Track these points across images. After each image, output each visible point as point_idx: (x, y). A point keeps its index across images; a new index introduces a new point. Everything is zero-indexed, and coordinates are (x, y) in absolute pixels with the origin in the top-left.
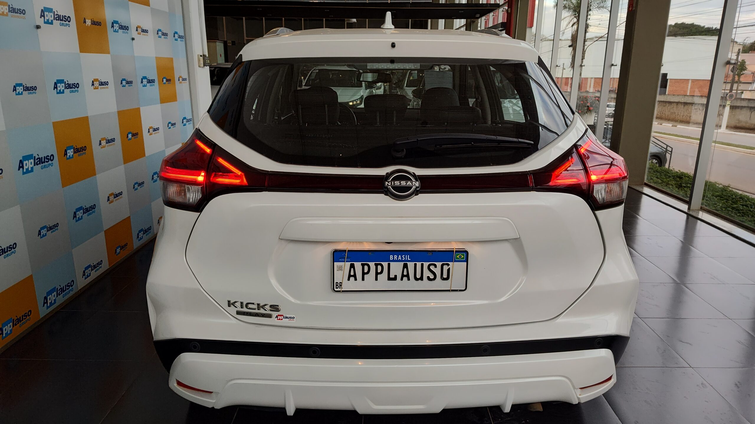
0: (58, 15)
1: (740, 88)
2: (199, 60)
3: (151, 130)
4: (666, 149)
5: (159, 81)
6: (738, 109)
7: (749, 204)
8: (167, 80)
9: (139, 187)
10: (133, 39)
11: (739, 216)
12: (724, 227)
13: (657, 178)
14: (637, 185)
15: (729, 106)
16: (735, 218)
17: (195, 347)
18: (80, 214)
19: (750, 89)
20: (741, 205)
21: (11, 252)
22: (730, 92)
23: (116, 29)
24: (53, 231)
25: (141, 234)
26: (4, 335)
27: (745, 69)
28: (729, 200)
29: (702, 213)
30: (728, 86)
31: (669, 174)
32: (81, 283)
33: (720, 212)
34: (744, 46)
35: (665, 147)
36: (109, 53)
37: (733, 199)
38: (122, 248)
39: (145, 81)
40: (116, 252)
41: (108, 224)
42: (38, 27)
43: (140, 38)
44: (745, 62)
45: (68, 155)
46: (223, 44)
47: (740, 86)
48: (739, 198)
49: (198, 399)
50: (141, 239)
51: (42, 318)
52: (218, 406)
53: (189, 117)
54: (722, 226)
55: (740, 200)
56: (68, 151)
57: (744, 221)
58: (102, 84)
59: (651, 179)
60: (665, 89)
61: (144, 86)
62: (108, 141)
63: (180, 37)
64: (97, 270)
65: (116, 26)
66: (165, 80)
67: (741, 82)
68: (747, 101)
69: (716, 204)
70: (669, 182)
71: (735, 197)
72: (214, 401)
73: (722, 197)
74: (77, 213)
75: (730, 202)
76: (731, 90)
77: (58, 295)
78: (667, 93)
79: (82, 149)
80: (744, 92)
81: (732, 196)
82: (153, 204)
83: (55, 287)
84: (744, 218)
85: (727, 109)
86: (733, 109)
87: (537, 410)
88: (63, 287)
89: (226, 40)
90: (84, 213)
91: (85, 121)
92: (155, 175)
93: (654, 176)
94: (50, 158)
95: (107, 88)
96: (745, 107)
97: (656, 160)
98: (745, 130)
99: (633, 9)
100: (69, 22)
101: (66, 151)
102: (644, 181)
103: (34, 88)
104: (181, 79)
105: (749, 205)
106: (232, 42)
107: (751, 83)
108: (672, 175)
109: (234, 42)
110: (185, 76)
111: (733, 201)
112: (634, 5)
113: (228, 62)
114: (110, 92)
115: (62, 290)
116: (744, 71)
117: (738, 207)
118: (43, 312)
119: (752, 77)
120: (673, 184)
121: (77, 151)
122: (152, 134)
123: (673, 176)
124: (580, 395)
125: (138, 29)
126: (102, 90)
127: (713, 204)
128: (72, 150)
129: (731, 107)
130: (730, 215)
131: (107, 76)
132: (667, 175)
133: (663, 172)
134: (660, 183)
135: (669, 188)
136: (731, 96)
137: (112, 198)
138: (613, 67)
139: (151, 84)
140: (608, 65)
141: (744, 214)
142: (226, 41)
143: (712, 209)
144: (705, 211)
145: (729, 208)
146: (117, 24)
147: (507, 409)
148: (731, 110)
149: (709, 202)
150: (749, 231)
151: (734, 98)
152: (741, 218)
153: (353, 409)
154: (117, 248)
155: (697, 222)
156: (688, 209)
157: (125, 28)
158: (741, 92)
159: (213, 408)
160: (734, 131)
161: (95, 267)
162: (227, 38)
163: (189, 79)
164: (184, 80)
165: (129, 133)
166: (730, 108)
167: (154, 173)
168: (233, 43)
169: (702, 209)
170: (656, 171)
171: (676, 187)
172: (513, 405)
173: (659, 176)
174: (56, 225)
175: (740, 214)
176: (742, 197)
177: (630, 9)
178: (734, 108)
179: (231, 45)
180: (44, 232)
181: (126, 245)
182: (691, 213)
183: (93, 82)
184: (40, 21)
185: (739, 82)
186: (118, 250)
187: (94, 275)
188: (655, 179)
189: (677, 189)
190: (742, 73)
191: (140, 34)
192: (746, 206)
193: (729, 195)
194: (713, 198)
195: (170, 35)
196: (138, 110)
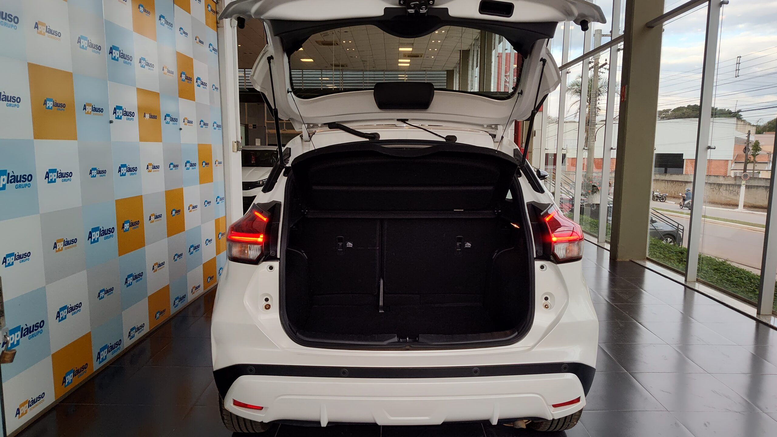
0: (126, 111)
1: (756, 168)
2: (233, 146)
3: (191, 208)
4: (678, 227)
5: (199, 165)
6: (754, 188)
7: (743, 276)
8: (206, 164)
9: (178, 258)
10: (181, 129)
11: (733, 287)
12: (717, 296)
13: (660, 253)
14: (640, 260)
15: (745, 185)
16: (729, 289)
17: (251, 370)
18: (130, 280)
19: (766, 169)
20: (736, 277)
21: (77, 310)
22: (744, 172)
23: (167, 121)
24: (109, 294)
25: (177, 302)
26: (66, 384)
27: (759, 149)
28: (725, 273)
29: (698, 284)
30: (742, 166)
31: (672, 249)
32: (127, 343)
33: (715, 284)
34: (757, 127)
35: (677, 225)
36: (161, 141)
37: (729, 272)
38: (161, 313)
39: (188, 165)
40: (156, 317)
41: (151, 291)
42: (111, 122)
43: (186, 128)
44: (759, 143)
45: (125, 228)
46: (244, 127)
47: (756, 166)
48: (736, 271)
49: (250, 414)
50: (177, 306)
51: (95, 372)
52: (266, 421)
53: (222, 196)
54: (715, 296)
55: (736, 273)
56: (125, 225)
57: (737, 292)
58: (154, 168)
59: (655, 254)
60: (682, 169)
61: (188, 169)
62: (157, 217)
63: (218, 126)
64: (140, 332)
65: (168, 119)
66: (204, 164)
67: (756, 162)
68: (764, 181)
69: (712, 277)
70: (672, 257)
71: (732, 270)
72: (264, 415)
73: (719, 271)
74: (128, 279)
75: (726, 275)
76: (745, 170)
77: (109, 351)
78: (684, 173)
79: (136, 223)
80: (761, 172)
81: (729, 269)
82: (189, 274)
83: (107, 345)
84: (737, 289)
85: (743, 188)
86: (748, 188)
87: (520, 427)
88: (113, 345)
89: (247, 123)
90: (134, 280)
91: (139, 198)
92: (192, 248)
93: (657, 251)
94: (111, 231)
95: (158, 171)
96: (760, 186)
97: (671, 238)
98: (763, 209)
99: (625, 100)
100: (133, 116)
101: (123, 224)
102: (646, 256)
103: (104, 172)
104: (217, 163)
105: (743, 278)
106: (253, 125)
107: (767, 163)
108: (675, 250)
109: (256, 125)
110: (221, 160)
111: (730, 274)
112: (626, 96)
113: (248, 145)
114: (160, 174)
115: (112, 348)
116: (759, 151)
117: (733, 279)
118: (96, 366)
119: (767, 158)
120: (674, 259)
121: (132, 225)
122: (191, 211)
123: (675, 252)
124: (553, 412)
125: (185, 120)
126: (154, 173)
127: (710, 276)
128: (128, 224)
129: (746, 186)
130: (724, 287)
131: (159, 161)
132: (670, 251)
133: (666, 248)
134: (662, 258)
135: (671, 262)
136: (746, 176)
137: (156, 267)
138: (612, 150)
139: (193, 167)
140: (606, 149)
141: (737, 286)
142: (248, 125)
143: (708, 281)
144: (701, 282)
145: (724, 280)
146: (169, 117)
147: (495, 422)
148: (747, 189)
149: (706, 275)
150: (739, 300)
151: (749, 177)
152: (734, 289)
153: (374, 422)
154: (157, 313)
155: (694, 294)
156: (685, 281)
157: (174, 120)
158: (758, 172)
159: (262, 422)
160: (752, 211)
161: (138, 329)
162: (248, 122)
163: (224, 163)
164: (220, 163)
165: (174, 210)
166: (746, 188)
167: (191, 246)
168: (254, 127)
169: (698, 281)
170: (660, 247)
171: (678, 262)
172: (499, 420)
173: (662, 252)
174: (112, 289)
175: (734, 286)
176: (738, 271)
177: (622, 100)
178: (750, 188)
179: (252, 128)
180: (102, 294)
181: (164, 311)
182: (687, 284)
183: (148, 166)
184: (112, 117)
185: (755, 162)
186: (158, 315)
187: (138, 336)
188: (658, 254)
189: (677, 264)
190: (757, 153)
191: (186, 125)
192: (741, 278)
193: (726, 268)
194: (711, 272)
195: (211, 125)
196: (182, 190)
